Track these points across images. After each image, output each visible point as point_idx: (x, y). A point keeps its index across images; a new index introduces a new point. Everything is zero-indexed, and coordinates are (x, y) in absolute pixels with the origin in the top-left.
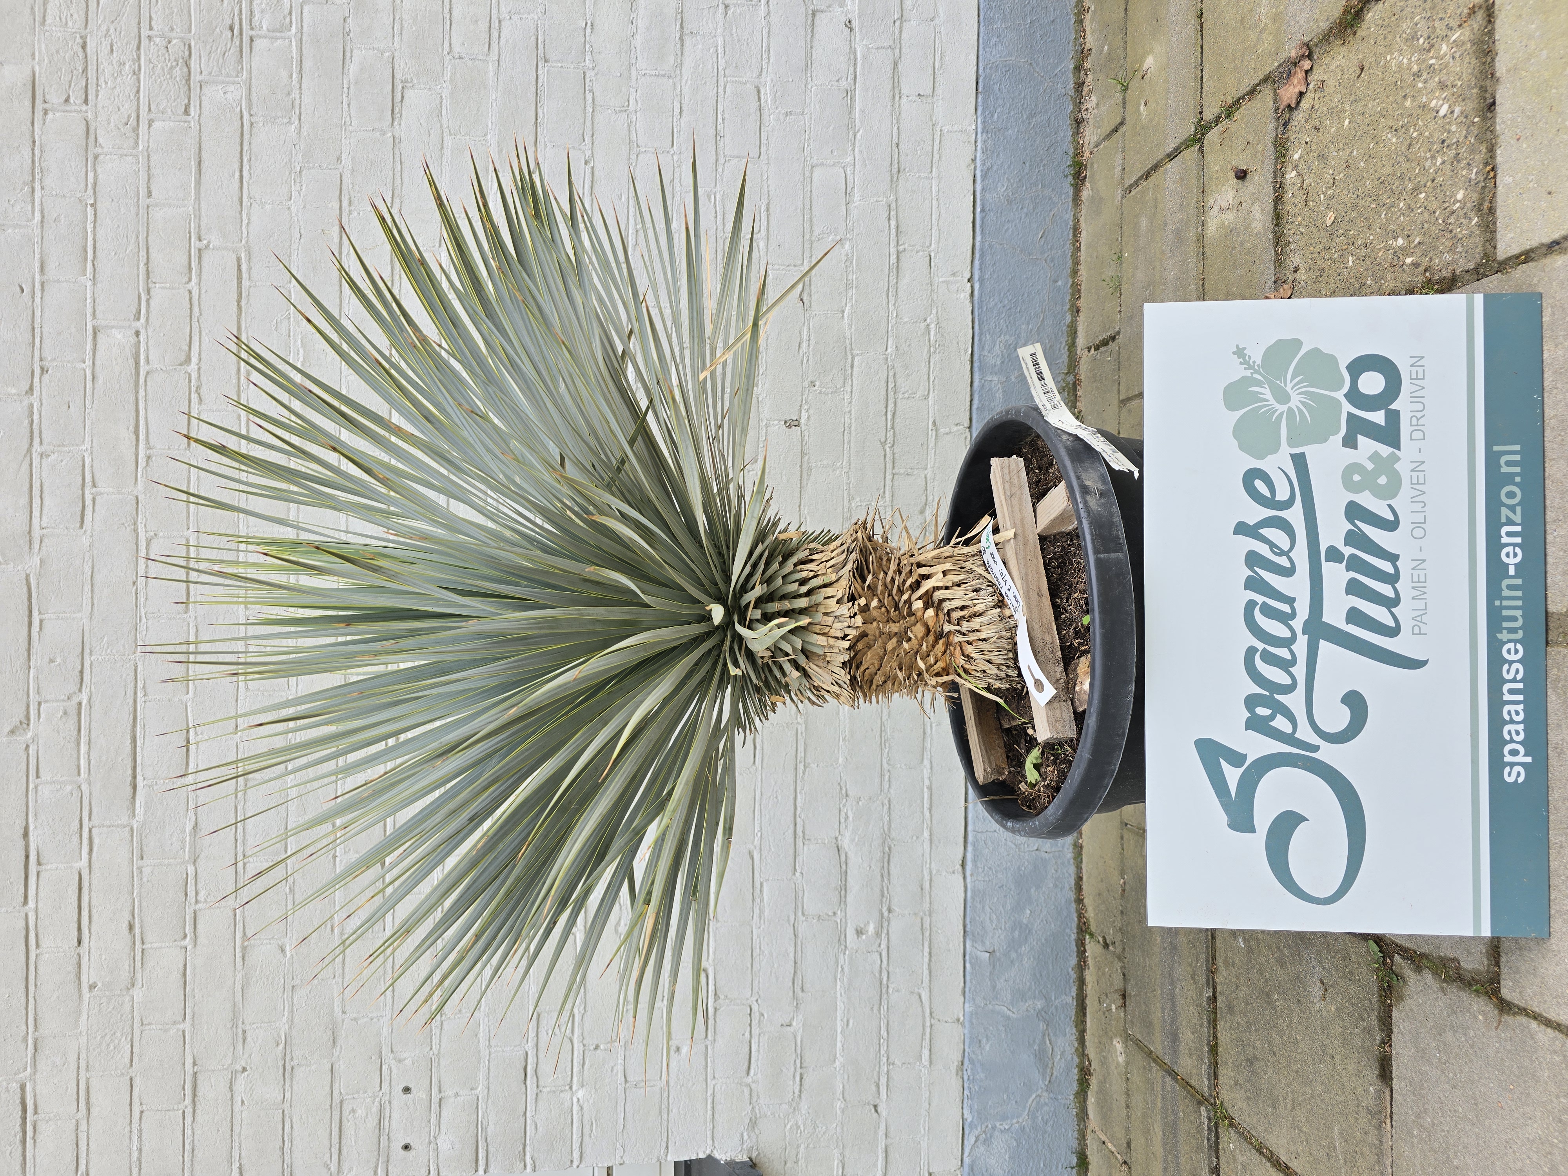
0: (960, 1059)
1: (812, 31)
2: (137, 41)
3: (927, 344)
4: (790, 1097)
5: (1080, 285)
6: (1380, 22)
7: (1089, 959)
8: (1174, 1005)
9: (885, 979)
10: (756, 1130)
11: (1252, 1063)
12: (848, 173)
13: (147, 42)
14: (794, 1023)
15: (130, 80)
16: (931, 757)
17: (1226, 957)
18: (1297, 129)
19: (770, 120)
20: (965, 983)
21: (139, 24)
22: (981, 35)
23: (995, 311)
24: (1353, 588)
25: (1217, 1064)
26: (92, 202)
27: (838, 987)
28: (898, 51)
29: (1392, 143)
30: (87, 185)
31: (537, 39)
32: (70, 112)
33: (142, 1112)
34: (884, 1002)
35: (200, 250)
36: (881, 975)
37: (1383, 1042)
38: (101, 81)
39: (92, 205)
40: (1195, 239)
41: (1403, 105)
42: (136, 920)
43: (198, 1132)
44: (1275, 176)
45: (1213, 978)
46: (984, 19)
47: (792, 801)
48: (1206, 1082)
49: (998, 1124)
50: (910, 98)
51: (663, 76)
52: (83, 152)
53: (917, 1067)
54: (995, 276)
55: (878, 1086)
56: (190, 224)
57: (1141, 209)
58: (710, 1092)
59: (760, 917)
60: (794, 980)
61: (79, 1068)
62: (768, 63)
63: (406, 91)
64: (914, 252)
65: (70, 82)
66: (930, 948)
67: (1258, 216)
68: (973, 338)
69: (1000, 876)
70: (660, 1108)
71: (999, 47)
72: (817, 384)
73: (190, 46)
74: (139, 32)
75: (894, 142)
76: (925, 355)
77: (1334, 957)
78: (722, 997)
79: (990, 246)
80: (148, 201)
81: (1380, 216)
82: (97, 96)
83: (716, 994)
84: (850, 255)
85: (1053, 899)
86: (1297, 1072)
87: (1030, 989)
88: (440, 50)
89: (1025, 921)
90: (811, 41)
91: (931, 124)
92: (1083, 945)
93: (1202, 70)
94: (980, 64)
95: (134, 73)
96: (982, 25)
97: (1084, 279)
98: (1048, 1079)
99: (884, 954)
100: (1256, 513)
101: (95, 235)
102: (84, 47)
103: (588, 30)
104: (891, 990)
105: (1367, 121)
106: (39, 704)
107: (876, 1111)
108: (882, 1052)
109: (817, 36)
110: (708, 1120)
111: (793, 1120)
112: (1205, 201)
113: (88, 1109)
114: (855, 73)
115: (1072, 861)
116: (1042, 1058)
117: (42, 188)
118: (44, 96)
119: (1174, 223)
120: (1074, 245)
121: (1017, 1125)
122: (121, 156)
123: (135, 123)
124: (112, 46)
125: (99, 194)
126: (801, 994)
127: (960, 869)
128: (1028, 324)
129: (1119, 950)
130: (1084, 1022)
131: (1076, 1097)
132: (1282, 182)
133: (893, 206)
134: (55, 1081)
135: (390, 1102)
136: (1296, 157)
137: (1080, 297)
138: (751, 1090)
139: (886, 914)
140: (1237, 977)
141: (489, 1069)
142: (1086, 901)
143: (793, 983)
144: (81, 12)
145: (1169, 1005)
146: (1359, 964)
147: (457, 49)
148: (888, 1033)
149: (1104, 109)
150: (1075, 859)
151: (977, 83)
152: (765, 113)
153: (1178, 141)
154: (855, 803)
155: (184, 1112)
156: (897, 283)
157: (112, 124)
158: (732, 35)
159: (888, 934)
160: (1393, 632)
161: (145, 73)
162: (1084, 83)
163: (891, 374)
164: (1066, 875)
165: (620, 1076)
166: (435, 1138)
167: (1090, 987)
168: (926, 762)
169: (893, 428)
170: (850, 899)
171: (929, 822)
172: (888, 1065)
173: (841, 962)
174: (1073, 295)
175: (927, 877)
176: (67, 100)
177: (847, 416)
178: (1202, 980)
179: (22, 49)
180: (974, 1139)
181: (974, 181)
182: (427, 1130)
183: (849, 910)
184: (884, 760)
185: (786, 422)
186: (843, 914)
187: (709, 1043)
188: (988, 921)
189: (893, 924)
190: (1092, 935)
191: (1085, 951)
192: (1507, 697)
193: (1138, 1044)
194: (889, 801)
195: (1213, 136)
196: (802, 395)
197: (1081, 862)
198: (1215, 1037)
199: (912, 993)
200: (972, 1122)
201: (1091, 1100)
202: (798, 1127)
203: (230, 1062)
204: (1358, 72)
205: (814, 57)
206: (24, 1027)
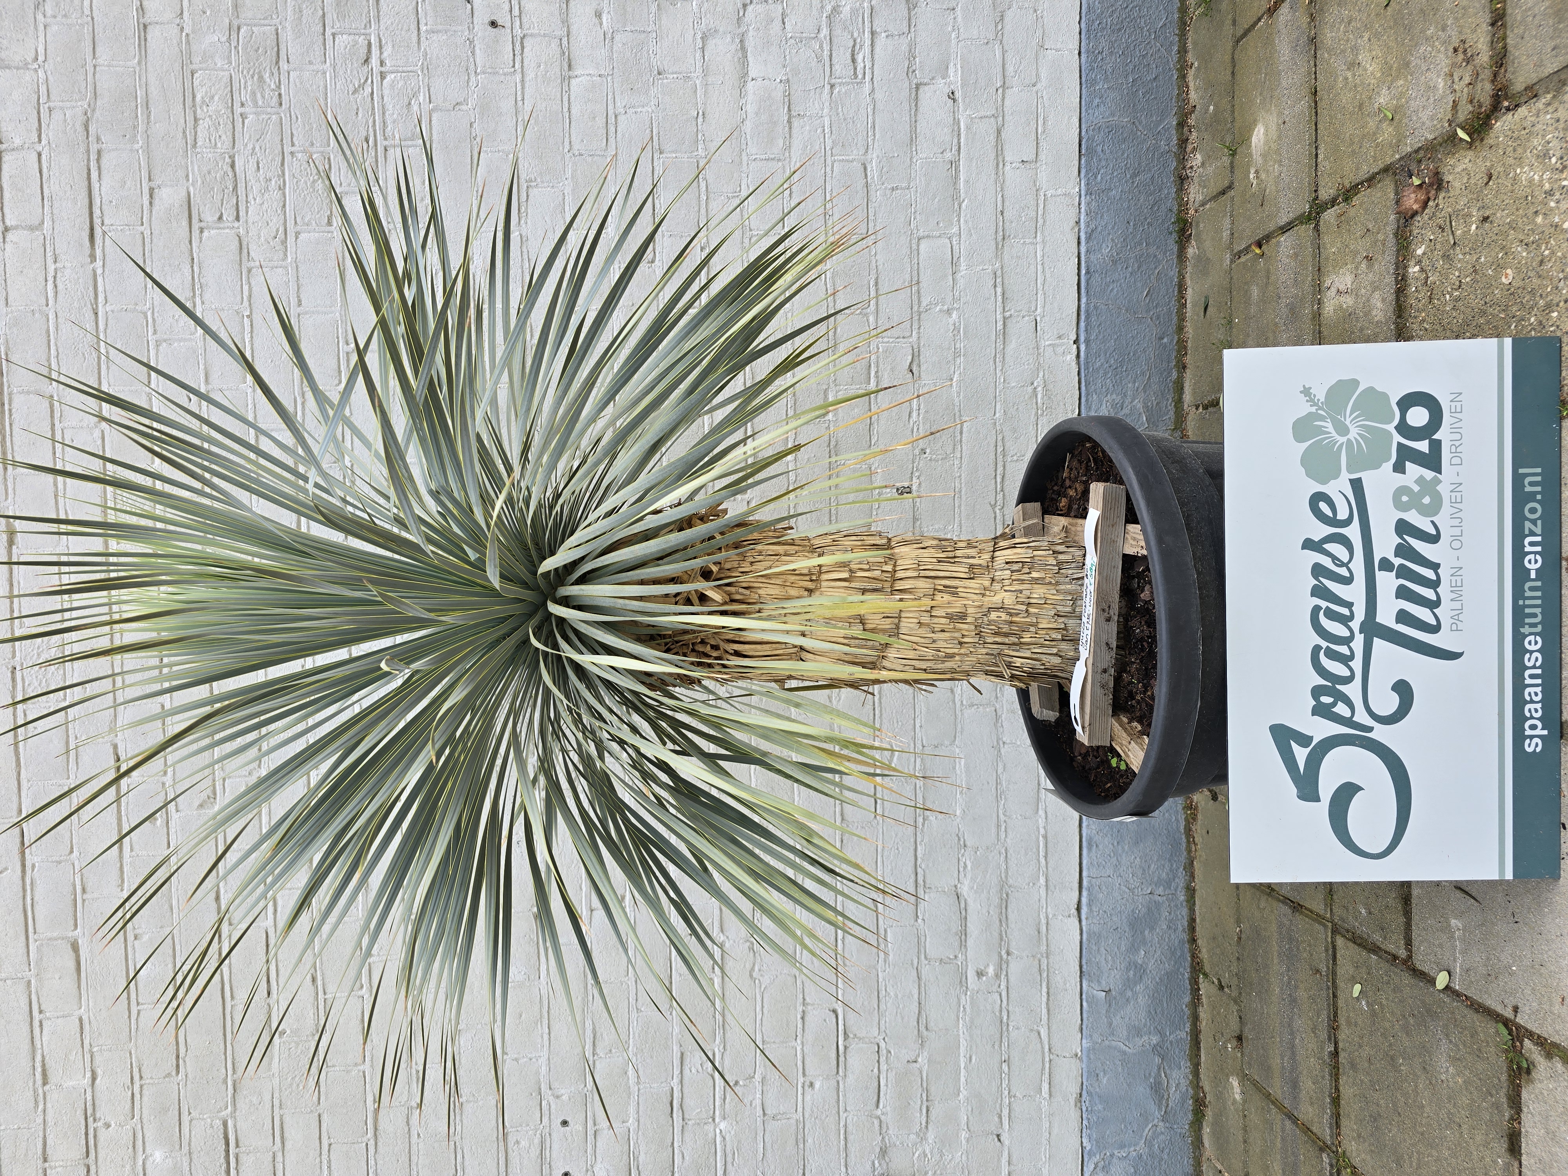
0: (1079, 1091)
1: (916, 105)
2: (281, 158)
3: (1035, 406)
4: (918, 1127)
5: (1186, 342)
6: (1510, 133)
7: (1203, 997)
8: (1293, 1054)
9: (1005, 1018)
10: (886, 1158)
11: (1375, 1120)
12: (954, 243)
13: (290, 157)
14: (920, 1060)
15: (277, 195)
16: (1046, 807)
17: (1348, 1017)
18: (1421, 224)
19: (877, 196)
20: (1082, 1020)
21: (282, 140)
22: (1083, 97)
23: (1101, 372)
24: (1402, 593)
25: (1339, 1115)
26: (248, 313)
27: (961, 1026)
28: (1001, 118)
29: (1523, 257)
30: (242, 298)
31: (652, 131)
32: (224, 228)
33: (330, 1145)
34: (1005, 1040)
35: (347, 353)
36: (1001, 1014)
37: (1512, 1119)
38: (250, 197)
39: (248, 316)
40: (1310, 316)
41: (1534, 220)
42: (318, 972)
43: (380, 1162)
44: (1397, 268)
45: (1335, 1034)
46: (1086, 81)
47: (913, 852)
48: (1328, 1131)
49: (1116, 1152)
50: (1014, 165)
51: (773, 159)
52: (237, 267)
53: (1037, 1099)
54: (1101, 337)
55: (1000, 1117)
56: (337, 329)
57: (1252, 277)
58: (842, 1124)
59: (885, 961)
60: (918, 1019)
61: (273, 1106)
62: (874, 139)
63: (530, 190)
64: (1020, 318)
65: (222, 200)
66: (1048, 988)
67: (1379, 305)
68: (1080, 399)
69: (1115, 919)
70: (797, 1139)
71: (1102, 108)
72: (928, 451)
73: (329, 159)
74: (283, 149)
75: (999, 210)
76: (1033, 418)
77: (1461, 1033)
78: (851, 1036)
79: (1096, 308)
80: (299, 310)
81: (1510, 327)
82: (247, 212)
83: (845, 1033)
84: (957, 324)
85: (1167, 940)
86: (1422, 1134)
87: (1145, 1025)
88: (561, 148)
89: (1140, 962)
90: (916, 115)
91: (1035, 189)
92: (1197, 983)
93: (1316, 148)
94: (1083, 126)
95: (280, 189)
96: (1084, 87)
97: (1191, 336)
98: (1164, 1109)
99: (1004, 994)
100: (1321, 531)
101: (252, 345)
102: (233, 166)
103: (700, 119)
104: (1011, 1028)
105: (1496, 231)
106: (224, 780)
107: (999, 1140)
108: (1004, 1086)
109: (921, 109)
110: (841, 1149)
111: (920, 1149)
112: (1322, 280)
113: (283, 1143)
114: (959, 143)
115: (1184, 904)
116: (1158, 1090)
117: (203, 303)
118: (199, 215)
119: (1287, 298)
120: (1179, 302)
121: (1134, 1153)
122: (272, 268)
123: (283, 237)
124: (258, 164)
125: (254, 306)
126: (925, 1033)
127: (1076, 913)
128: (1134, 382)
129: (1235, 994)
130: (1198, 1056)
131: (1191, 1127)
132: (1404, 275)
133: (999, 273)
134: (253, 1118)
135: (550, 1134)
136: (1419, 252)
137: (1186, 354)
138: (881, 1121)
139: (1005, 956)
140: (1361, 1038)
141: (638, 1103)
142: (1199, 942)
143: (918, 1022)
144: (228, 133)
145: (1288, 1053)
146: (1487, 1042)
147: (576, 147)
148: (1009, 1068)
149: (1210, 170)
150: (1187, 901)
151: (1080, 145)
152: (872, 188)
153: (1292, 216)
154: (972, 853)
155: (367, 1144)
156: (1004, 349)
157: (262, 239)
158: (838, 114)
159: (1007, 975)
160: (1435, 629)
161: (290, 188)
162: (1188, 139)
163: (1000, 438)
164: (1180, 917)
165: (759, 1112)
166: (592, 1166)
167: (1204, 1023)
168: (1041, 812)
169: (1002, 490)
170: (970, 942)
171: (1045, 869)
172: (1010, 1097)
173: (963, 1002)
174: (1179, 351)
175: (1044, 921)
176: (220, 218)
177: (957, 481)
178: (1324, 1035)
179: (177, 171)
180: (1093, 1166)
181: (1079, 243)
182: (584, 1159)
183: (970, 953)
184: (1001, 812)
185: (898, 490)
186: (964, 957)
187: (840, 1079)
188: (1104, 962)
189: (1011, 965)
190: (1206, 975)
191: (1199, 989)
192: (1528, 681)
193: (1255, 1083)
194: (1006, 850)
195: (1329, 215)
196: (913, 462)
197: (1194, 904)
198: (1337, 1089)
199: (1032, 1030)
200: (1091, 1150)
201: (1206, 1130)
202: (925, 1156)
203: (406, 1099)
204: (1485, 180)
205: (918, 131)
206: (224, 1070)
